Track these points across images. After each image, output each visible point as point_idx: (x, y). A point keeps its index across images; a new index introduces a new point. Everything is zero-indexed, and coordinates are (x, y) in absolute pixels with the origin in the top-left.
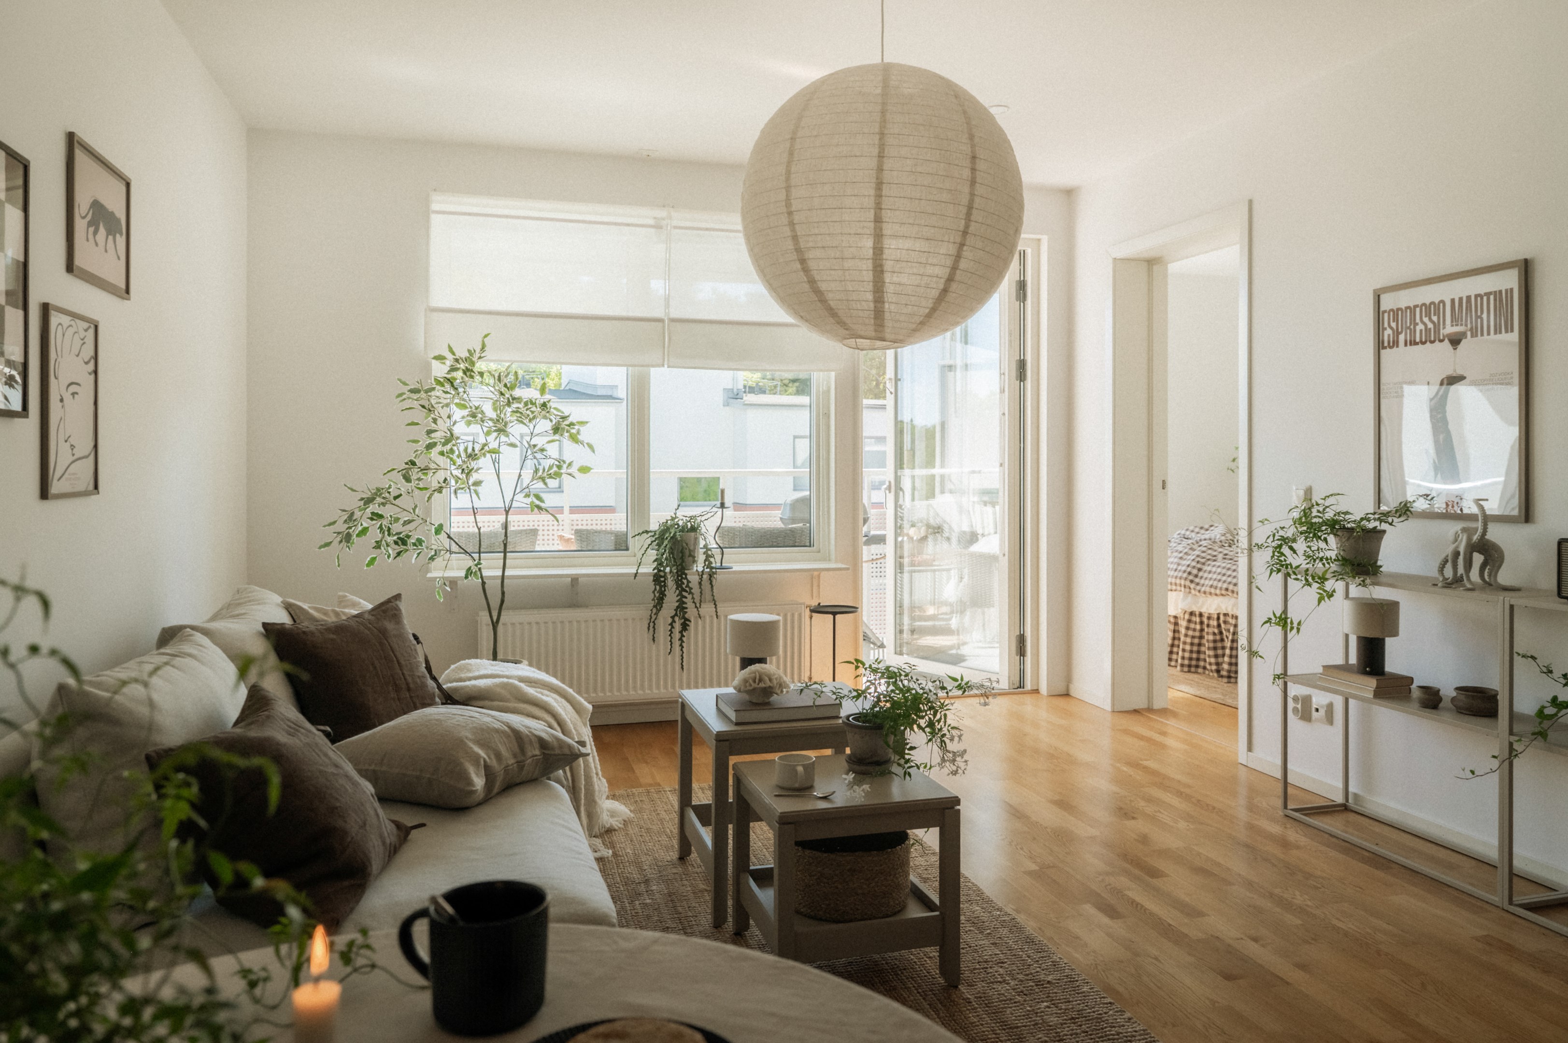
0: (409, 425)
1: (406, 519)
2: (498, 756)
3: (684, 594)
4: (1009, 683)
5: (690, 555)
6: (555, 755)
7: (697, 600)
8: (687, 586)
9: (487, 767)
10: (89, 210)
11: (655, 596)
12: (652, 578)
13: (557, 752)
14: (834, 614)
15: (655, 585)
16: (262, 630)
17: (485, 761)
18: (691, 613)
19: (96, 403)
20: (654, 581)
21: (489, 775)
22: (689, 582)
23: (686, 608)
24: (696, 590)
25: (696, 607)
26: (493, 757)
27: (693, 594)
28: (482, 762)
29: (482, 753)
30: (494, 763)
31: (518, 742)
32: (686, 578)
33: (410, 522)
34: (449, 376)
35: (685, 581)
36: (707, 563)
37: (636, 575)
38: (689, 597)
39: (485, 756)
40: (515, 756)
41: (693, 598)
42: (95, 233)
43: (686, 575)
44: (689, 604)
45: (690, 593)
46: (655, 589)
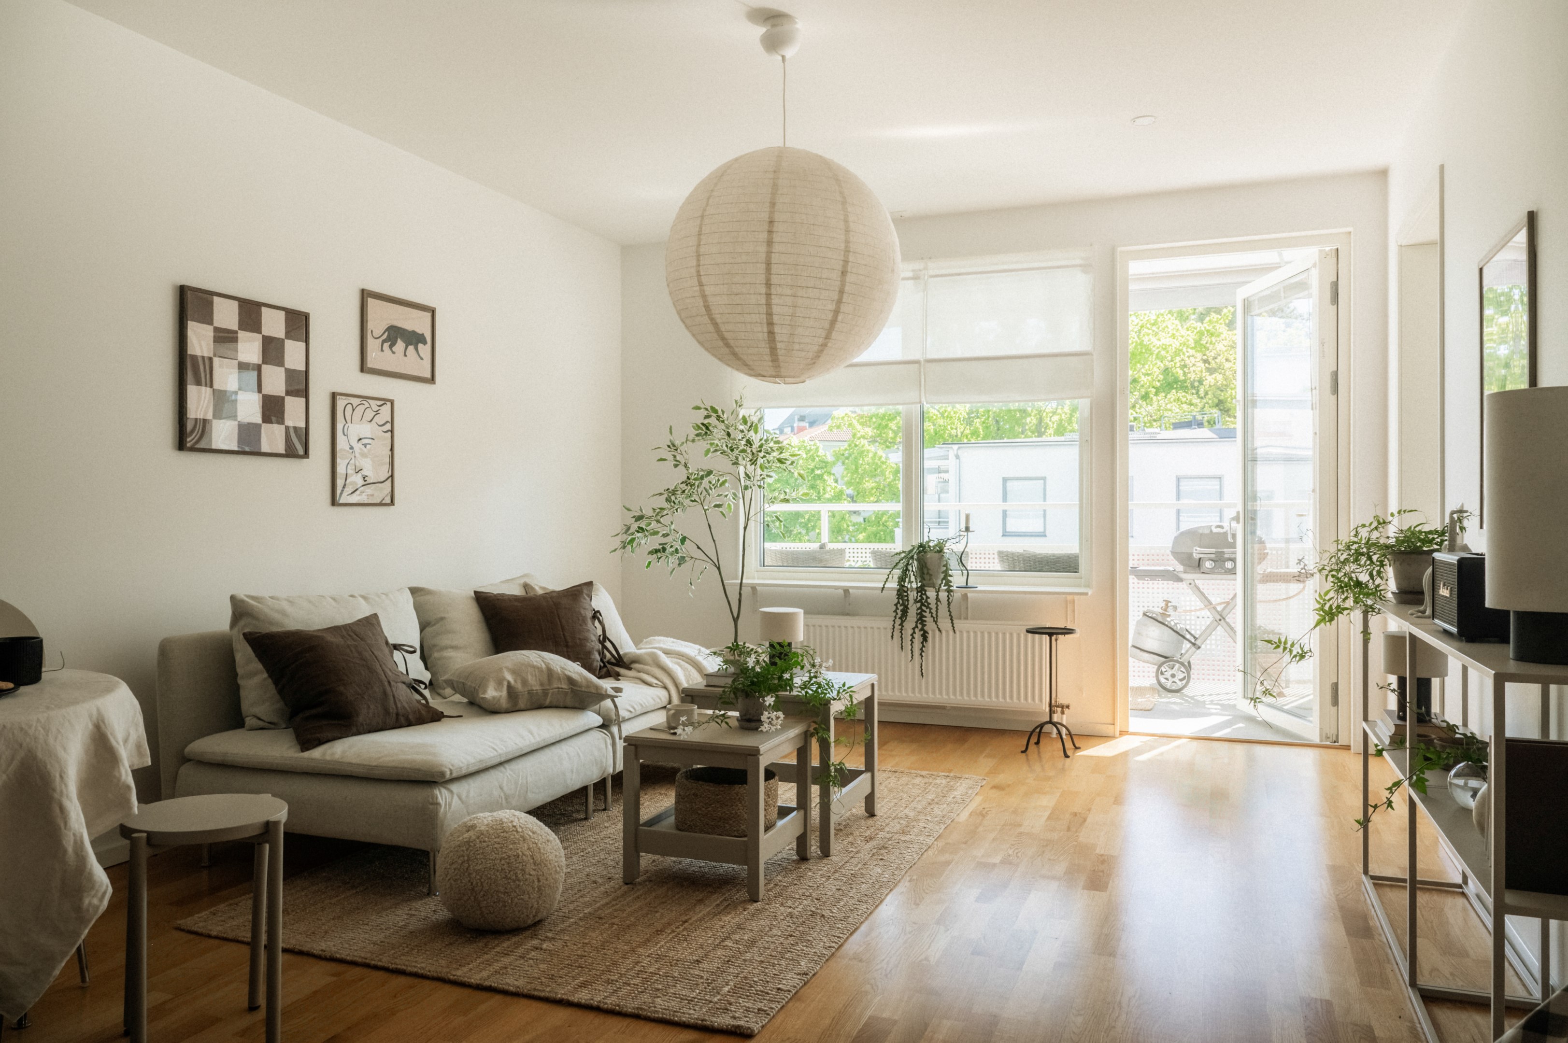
0: (659, 460)
1: (665, 532)
2: (525, 682)
3: (924, 608)
4: (1321, 735)
5: (928, 573)
6: (582, 691)
7: (934, 615)
8: (926, 601)
9: (510, 687)
10: (384, 332)
11: (897, 608)
12: (896, 592)
13: (583, 689)
14: (1051, 635)
15: (898, 598)
16: (474, 595)
17: (509, 682)
18: (930, 625)
19: (392, 450)
20: (897, 594)
21: (512, 692)
22: (927, 598)
23: (925, 621)
24: (933, 606)
25: (934, 621)
26: (519, 681)
27: (931, 609)
28: (505, 683)
29: (509, 677)
30: (519, 686)
31: (548, 676)
32: (925, 594)
33: (668, 535)
34: (706, 422)
35: (924, 597)
36: (944, 582)
37: (883, 588)
38: (928, 611)
39: (512, 681)
40: (542, 684)
41: (930, 612)
42: (391, 347)
43: (925, 591)
44: (929, 619)
45: (927, 607)
46: (898, 602)
